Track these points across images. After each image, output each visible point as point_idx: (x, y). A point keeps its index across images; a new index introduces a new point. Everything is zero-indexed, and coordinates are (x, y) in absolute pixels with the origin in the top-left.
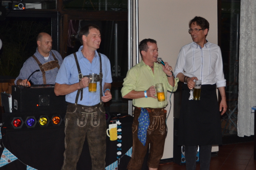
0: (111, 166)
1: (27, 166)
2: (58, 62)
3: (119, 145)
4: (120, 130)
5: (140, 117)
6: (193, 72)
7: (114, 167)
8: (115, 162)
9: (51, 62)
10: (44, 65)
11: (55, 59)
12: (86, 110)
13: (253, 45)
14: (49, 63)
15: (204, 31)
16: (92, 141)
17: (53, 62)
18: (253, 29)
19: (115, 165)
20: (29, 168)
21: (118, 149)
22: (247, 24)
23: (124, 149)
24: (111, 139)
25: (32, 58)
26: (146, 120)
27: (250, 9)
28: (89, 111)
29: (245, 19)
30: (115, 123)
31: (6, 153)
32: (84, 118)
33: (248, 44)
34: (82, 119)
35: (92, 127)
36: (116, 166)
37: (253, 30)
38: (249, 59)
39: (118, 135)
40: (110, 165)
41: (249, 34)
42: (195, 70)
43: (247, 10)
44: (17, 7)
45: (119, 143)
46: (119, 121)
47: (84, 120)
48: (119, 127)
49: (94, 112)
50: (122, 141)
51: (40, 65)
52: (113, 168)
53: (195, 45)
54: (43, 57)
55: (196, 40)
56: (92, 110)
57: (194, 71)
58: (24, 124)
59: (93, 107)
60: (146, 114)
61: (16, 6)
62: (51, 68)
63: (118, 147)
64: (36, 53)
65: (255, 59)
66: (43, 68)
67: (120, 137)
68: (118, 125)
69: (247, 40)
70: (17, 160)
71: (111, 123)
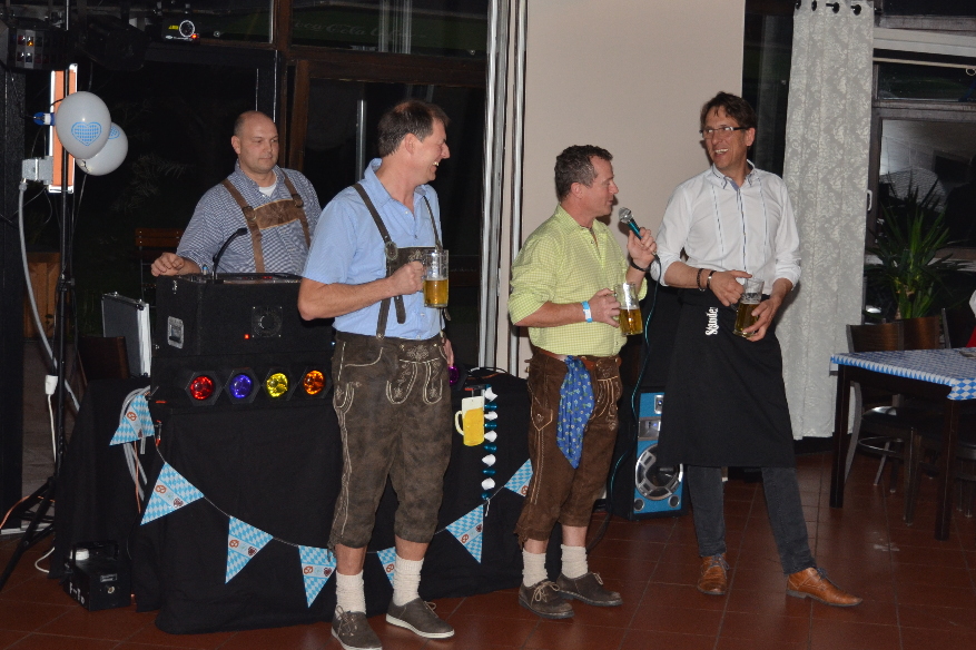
0: (465, 522)
1: (231, 518)
2: (303, 205)
3: (490, 460)
4: (493, 416)
5: (567, 385)
6: (721, 259)
7: (472, 523)
8: (477, 509)
9: (280, 203)
10: (258, 210)
11: (295, 195)
12: (410, 353)
13: (821, 176)
14: (273, 206)
15: (744, 132)
16: (417, 448)
17: (286, 204)
18: (822, 127)
19: (476, 517)
20: (237, 526)
21: (484, 471)
22: (808, 114)
23: (503, 472)
24: (467, 442)
25: (220, 188)
26: (586, 394)
27: (819, 69)
28: (419, 357)
29: (803, 98)
30: (478, 393)
31: (167, 479)
32: (408, 379)
33: (807, 172)
34: (401, 381)
35: (423, 405)
36: (479, 521)
37: (822, 133)
38: (810, 217)
39: (487, 430)
40: (462, 518)
41: (813, 141)
42: (725, 253)
43: (810, 73)
44: (175, 33)
45: (488, 453)
46: (489, 389)
47: (404, 385)
48: (488, 408)
49: (429, 358)
50: (498, 448)
51: (247, 209)
52: (471, 527)
53: (717, 178)
54: (256, 186)
55: (724, 161)
56: (426, 354)
57: (721, 255)
58: (224, 391)
59: (428, 342)
60: (586, 376)
61: (174, 27)
62: (280, 221)
63: (485, 466)
64: (234, 173)
65: (824, 216)
66: (254, 221)
67: (492, 436)
68: (487, 401)
69: (807, 161)
70: (201, 499)
71: (469, 395)
